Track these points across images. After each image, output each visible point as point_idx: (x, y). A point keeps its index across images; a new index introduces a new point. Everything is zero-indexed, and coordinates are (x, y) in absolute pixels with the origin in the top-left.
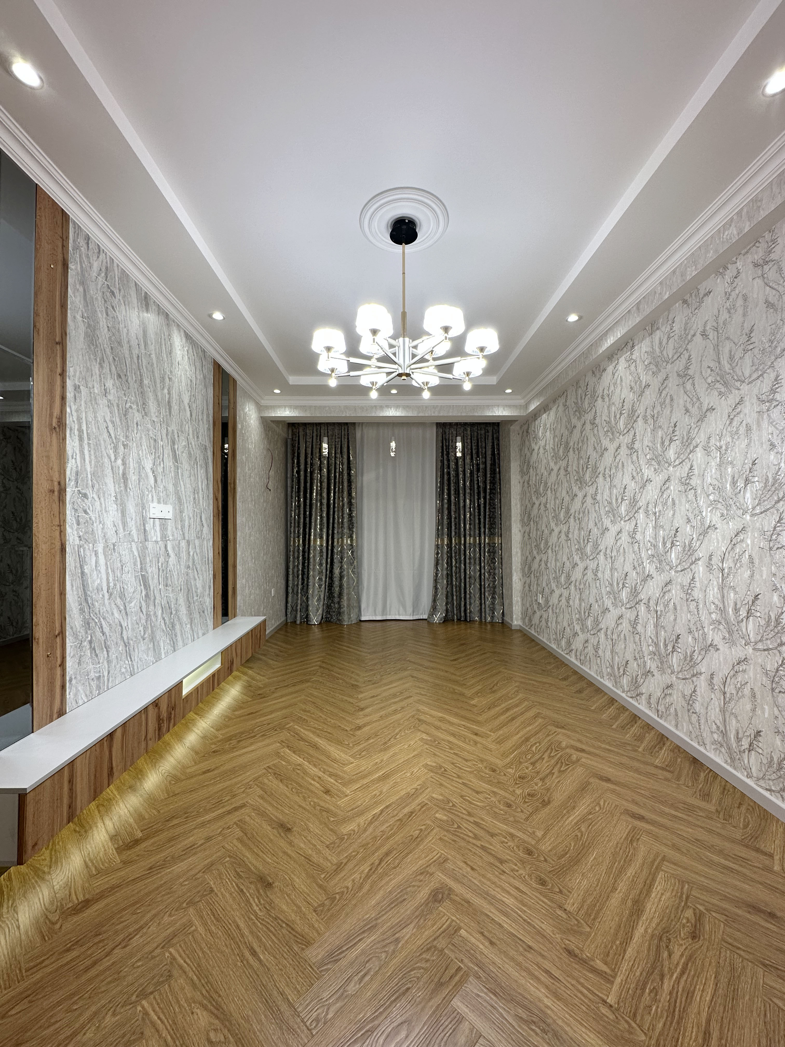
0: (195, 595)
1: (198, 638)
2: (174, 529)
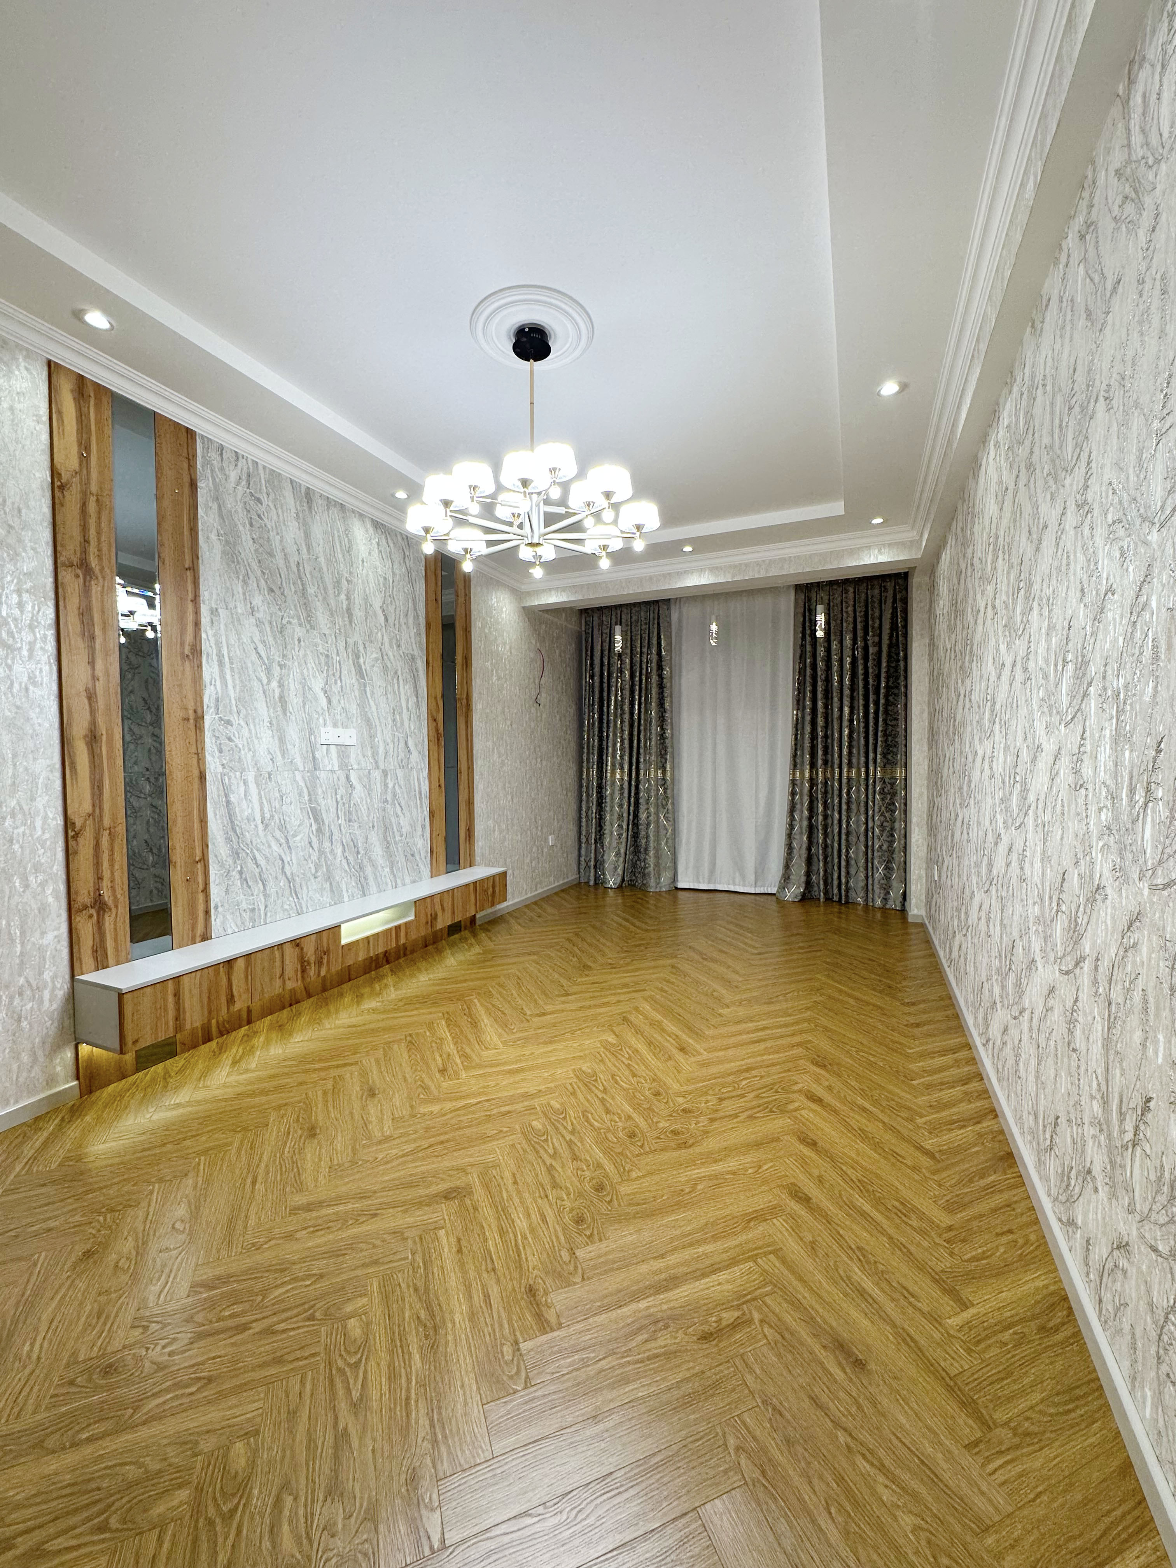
0: (397, 834)
1: (404, 885)
2: (360, 757)
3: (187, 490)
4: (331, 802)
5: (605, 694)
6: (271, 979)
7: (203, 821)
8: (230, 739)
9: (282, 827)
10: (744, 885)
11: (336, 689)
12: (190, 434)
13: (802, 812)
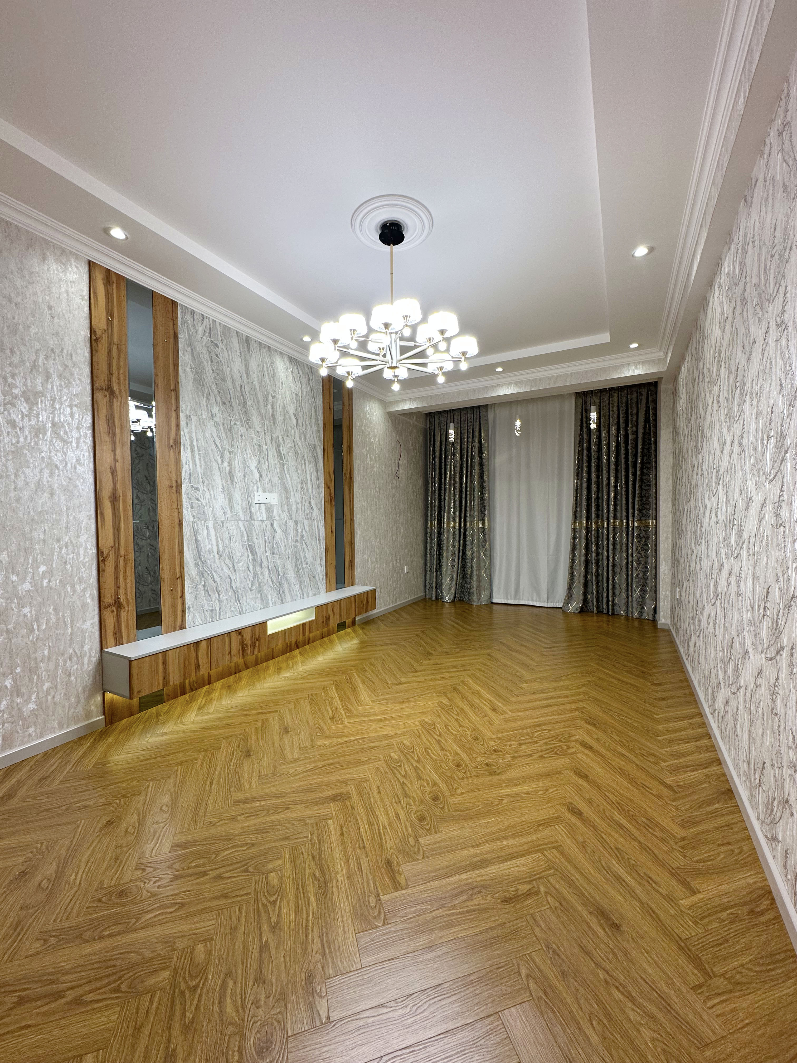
0: (304, 563)
1: (308, 597)
2: (281, 512)
3: (172, 340)
4: (261, 541)
5: (443, 470)
6: (223, 655)
7: (181, 552)
8: (198, 500)
9: (231, 557)
10: (540, 601)
11: (265, 467)
12: (174, 303)
13: (581, 551)
